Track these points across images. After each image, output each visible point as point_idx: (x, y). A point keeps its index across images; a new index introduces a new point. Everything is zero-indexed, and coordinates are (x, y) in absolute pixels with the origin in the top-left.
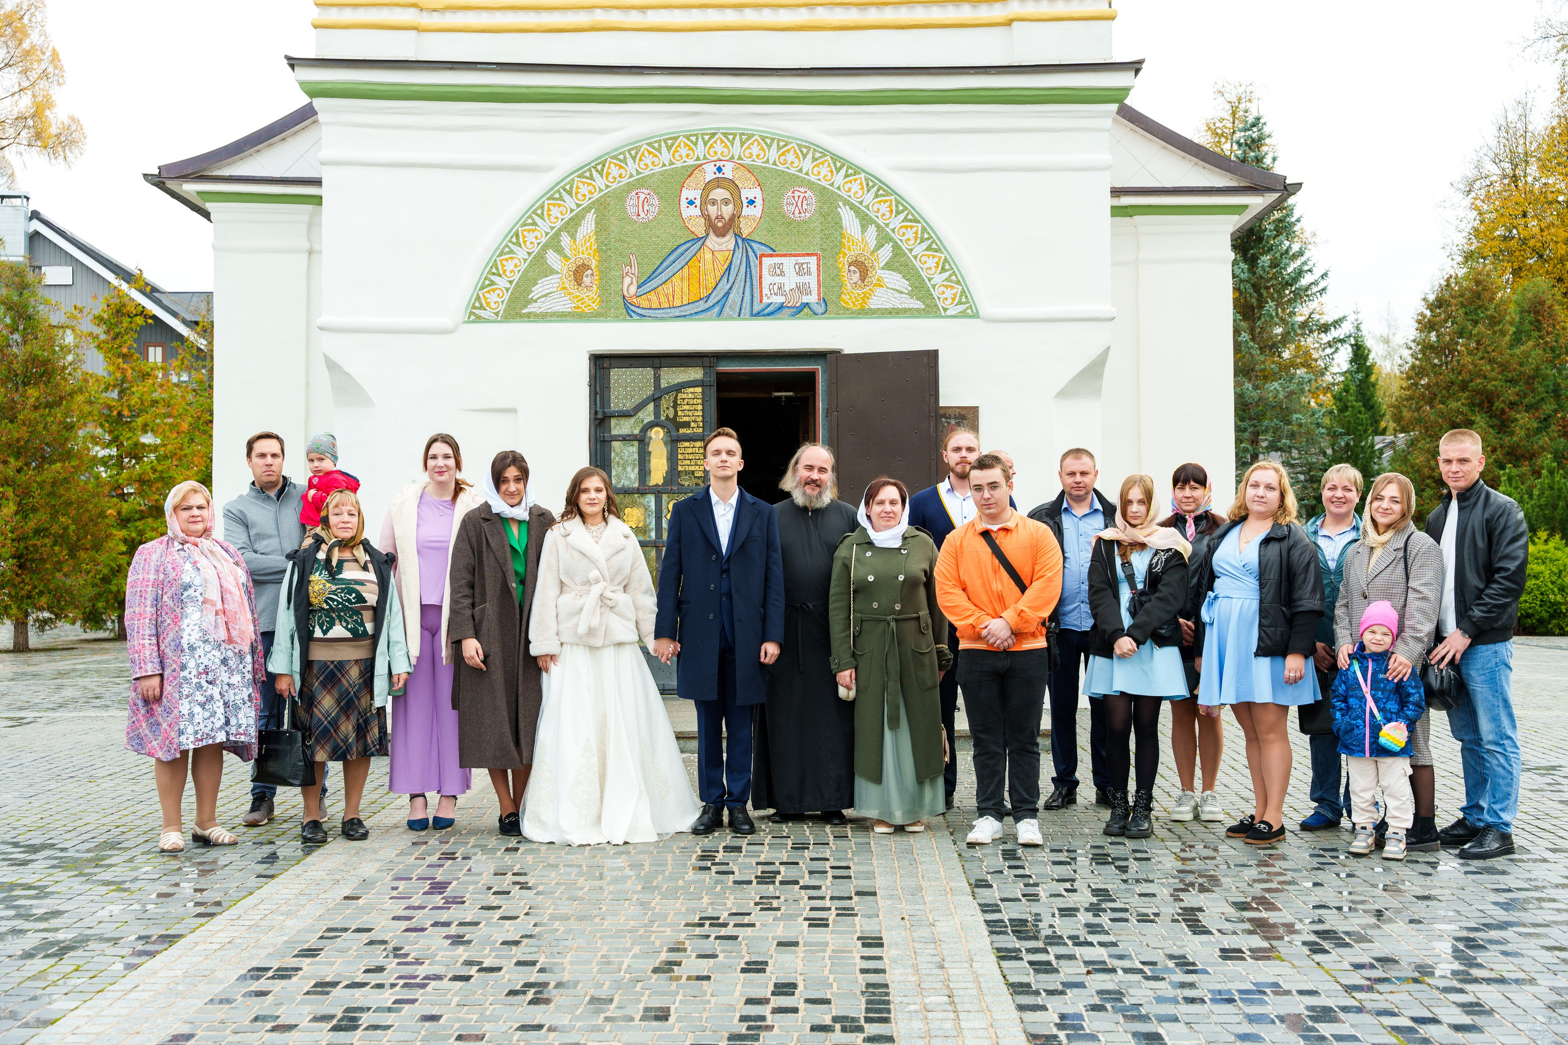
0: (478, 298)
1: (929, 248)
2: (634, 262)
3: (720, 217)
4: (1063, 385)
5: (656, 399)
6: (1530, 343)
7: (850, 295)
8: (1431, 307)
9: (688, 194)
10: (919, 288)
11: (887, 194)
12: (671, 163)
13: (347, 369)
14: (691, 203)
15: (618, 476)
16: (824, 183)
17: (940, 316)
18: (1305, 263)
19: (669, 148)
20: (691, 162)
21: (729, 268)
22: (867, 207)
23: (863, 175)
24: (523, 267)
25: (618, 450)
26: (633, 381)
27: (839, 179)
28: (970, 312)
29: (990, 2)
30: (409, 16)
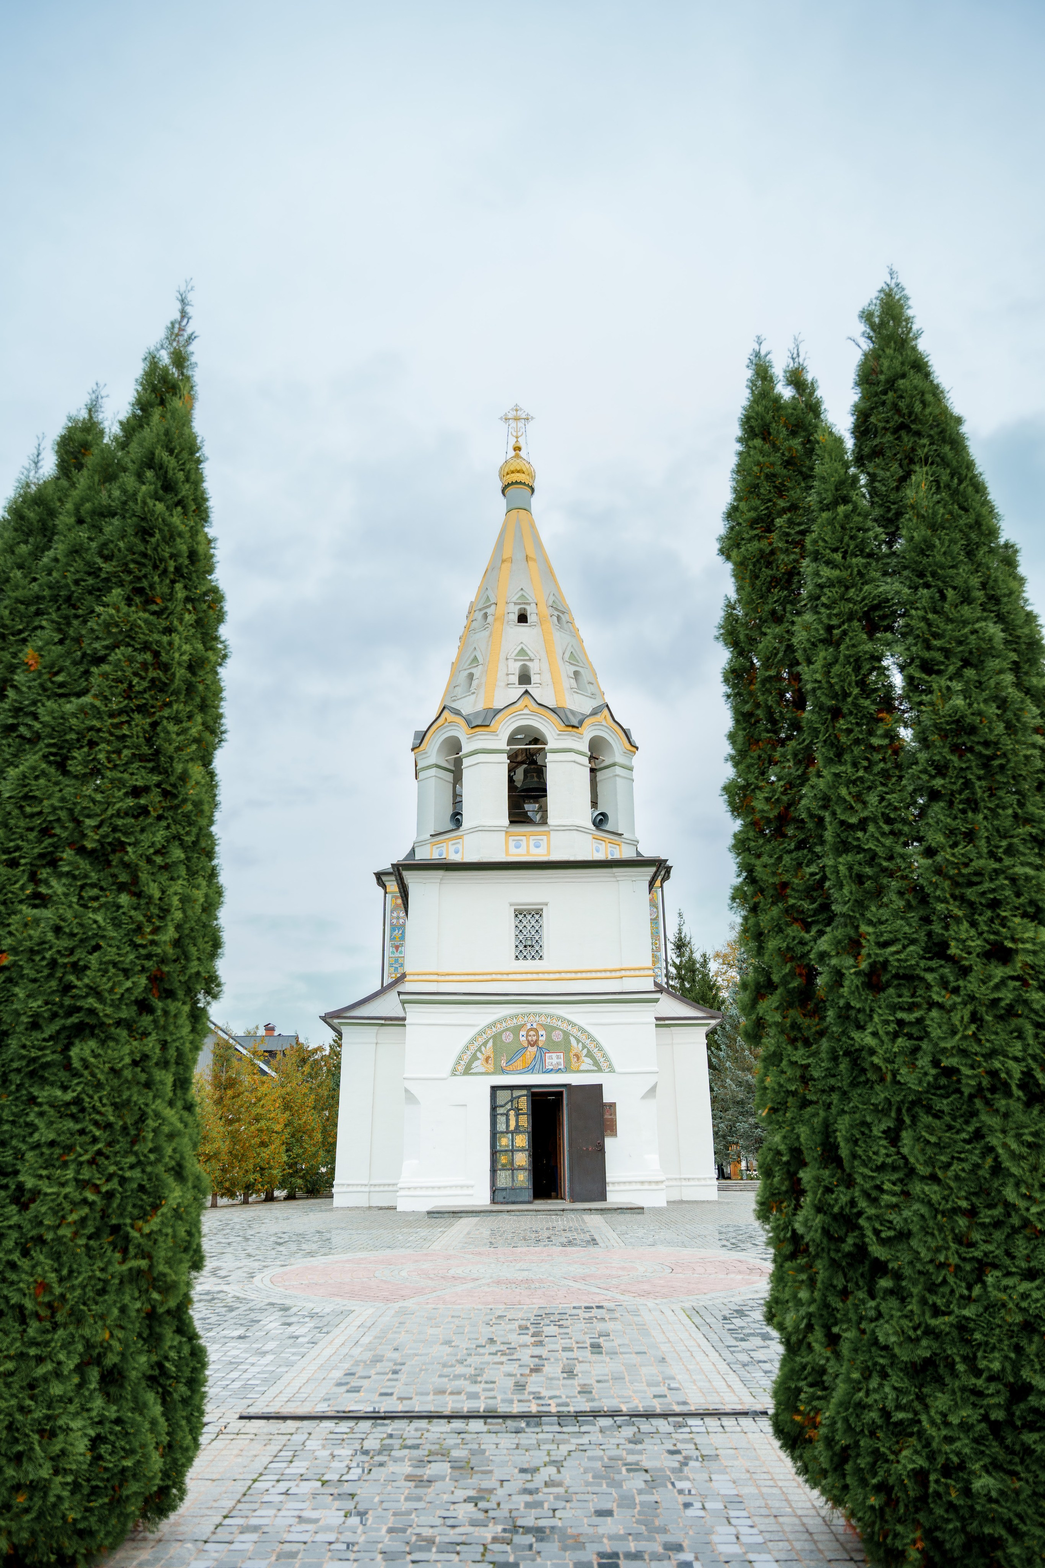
0: (455, 1068)
1: (599, 1050)
2: (505, 1055)
3: (532, 1041)
4: (643, 1094)
5: (512, 1101)
7: (574, 1064)
9: (522, 1033)
10: (596, 1063)
11: (585, 1032)
12: (517, 1023)
13: (412, 1092)
14: (523, 1036)
15: (500, 1127)
16: (565, 1029)
17: (603, 1072)
19: (516, 1019)
20: (523, 1023)
21: (535, 1057)
22: (579, 1037)
23: (577, 1026)
24: (470, 1057)
25: (499, 1117)
26: (504, 1095)
27: (570, 1028)
28: (612, 1070)
29: (615, 971)
30: (435, 978)
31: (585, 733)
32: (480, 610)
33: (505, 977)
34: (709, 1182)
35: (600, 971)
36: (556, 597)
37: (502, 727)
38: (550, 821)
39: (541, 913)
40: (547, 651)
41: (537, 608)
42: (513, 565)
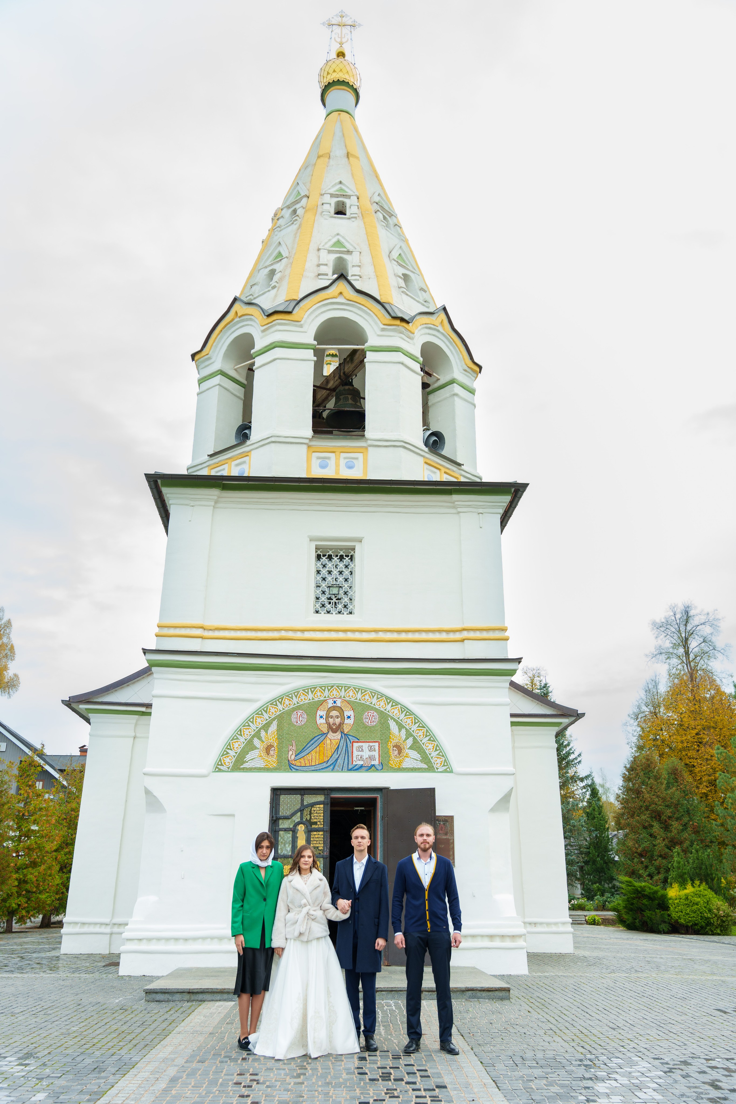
0: (220, 760)
1: (429, 740)
2: (294, 744)
3: (334, 724)
4: (492, 806)
5: (301, 810)
6: (674, 788)
7: (394, 761)
8: (628, 770)
9: (320, 713)
10: (425, 758)
11: (410, 715)
12: (313, 699)
13: (155, 794)
14: (321, 717)
15: (282, 850)
16: (382, 709)
17: (435, 772)
18: (570, 749)
19: (312, 692)
20: (322, 699)
21: (338, 747)
22: (401, 720)
23: (399, 706)
24: (243, 745)
25: (282, 836)
26: (291, 801)
27: (389, 707)
28: (449, 770)
29: (454, 631)
30: (199, 632)
31: (417, 333)
32: (289, 207)
33: (299, 635)
34: (562, 929)
35: (433, 631)
36: (382, 198)
37: (308, 317)
38: (368, 433)
39: (352, 552)
40: (369, 245)
41: (358, 202)
42: (331, 160)
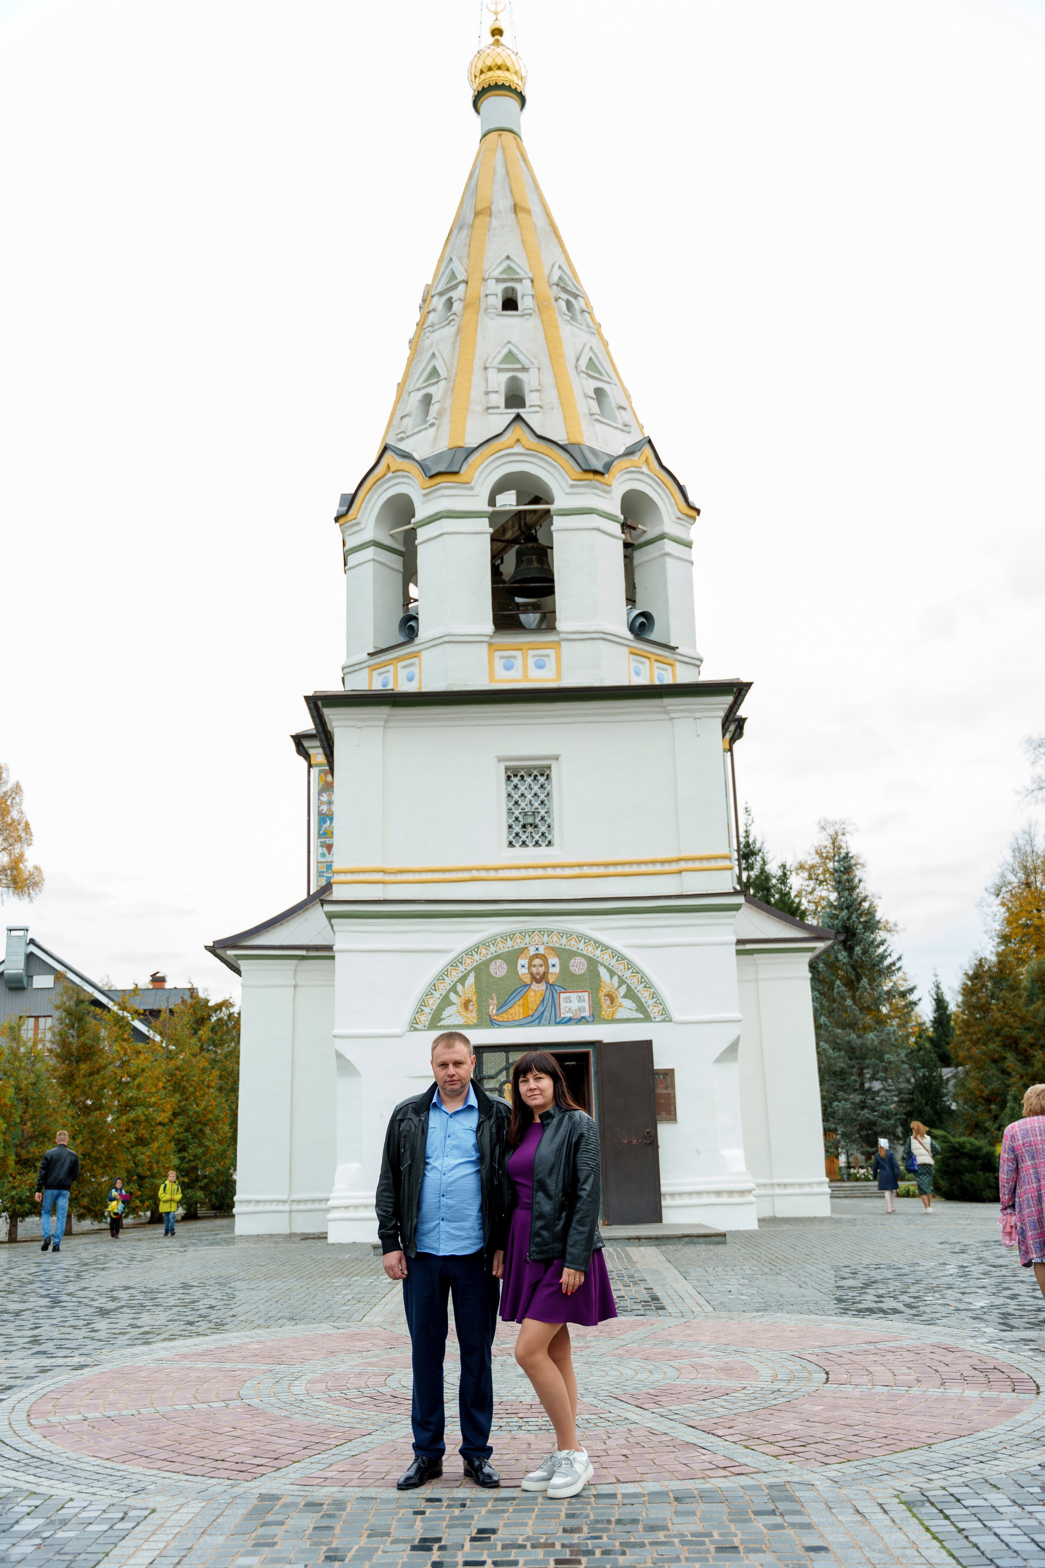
0: (415, 1018)
1: (645, 987)
2: (495, 998)
3: (538, 974)
4: (718, 1056)
7: (606, 1011)
9: (521, 962)
10: (641, 1007)
11: (623, 959)
12: (513, 947)
13: (348, 1057)
14: (523, 966)
16: (590, 955)
17: (652, 1021)
19: (511, 939)
20: (523, 946)
21: (543, 999)
22: (613, 966)
23: (610, 950)
24: (439, 1001)
26: (495, 1059)
27: (598, 952)
28: (667, 1019)
29: (670, 862)
30: (379, 877)
31: (615, 483)
32: (441, 294)
33: (492, 874)
34: (817, 1189)
35: (646, 863)
36: (563, 271)
37: (479, 475)
38: (560, 625)
39: (548, 772)
40: (550, 356)
41: (533, 286)
42: (493, 219)
